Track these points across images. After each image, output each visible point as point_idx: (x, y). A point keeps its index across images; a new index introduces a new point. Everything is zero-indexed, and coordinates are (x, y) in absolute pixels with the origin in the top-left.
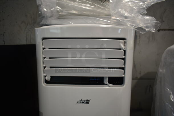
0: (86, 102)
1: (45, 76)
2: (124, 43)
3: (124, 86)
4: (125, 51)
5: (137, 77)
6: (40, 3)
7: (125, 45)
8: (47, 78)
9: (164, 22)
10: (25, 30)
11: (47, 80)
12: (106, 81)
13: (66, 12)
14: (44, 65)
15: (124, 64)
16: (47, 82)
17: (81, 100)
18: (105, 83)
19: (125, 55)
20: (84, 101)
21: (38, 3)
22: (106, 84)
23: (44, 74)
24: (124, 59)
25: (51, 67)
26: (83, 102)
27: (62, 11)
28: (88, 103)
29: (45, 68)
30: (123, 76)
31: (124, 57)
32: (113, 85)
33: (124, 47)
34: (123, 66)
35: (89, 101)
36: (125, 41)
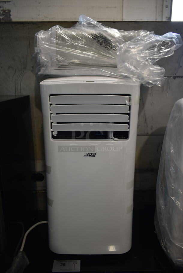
0: (93, 155)
1: (52, 132)
2: (129, 99)
3: (129, 140)
4: (130, 106)
5: (148, 133)
6: (39, 51)
7: (130, 101)
8: (54, 133)
9: (181, 67)
10: (13, 77)
11: (54, 135)
12: (112, 135)
13: (68, 62)
14: (51, 121)
15: (129, 119)
16: (53, 137)
17: (88, 153)
18: (111, 137)
19: (130, 110)
20: (90, 154)
21: (36, 51)
22: (112, 139)
23: (52, 130)
24: (129, 114)
25: (58, 123)
26: (90, 156)
27: (63, 61)
28: (95, 156)
29: (52, 124)
30: (128, 130)
31: (129, 112)
32: (119, 139)
33: (129, 103)
34: (128, 121)
35: (95, 154)
36: (130, 97)
